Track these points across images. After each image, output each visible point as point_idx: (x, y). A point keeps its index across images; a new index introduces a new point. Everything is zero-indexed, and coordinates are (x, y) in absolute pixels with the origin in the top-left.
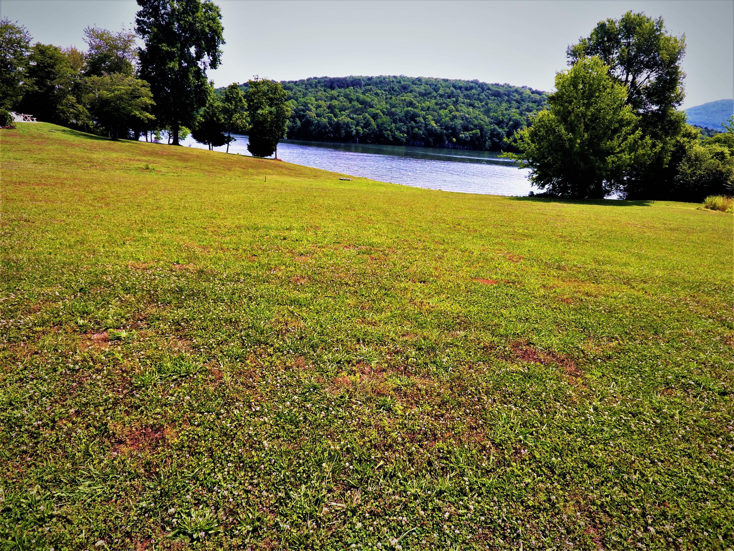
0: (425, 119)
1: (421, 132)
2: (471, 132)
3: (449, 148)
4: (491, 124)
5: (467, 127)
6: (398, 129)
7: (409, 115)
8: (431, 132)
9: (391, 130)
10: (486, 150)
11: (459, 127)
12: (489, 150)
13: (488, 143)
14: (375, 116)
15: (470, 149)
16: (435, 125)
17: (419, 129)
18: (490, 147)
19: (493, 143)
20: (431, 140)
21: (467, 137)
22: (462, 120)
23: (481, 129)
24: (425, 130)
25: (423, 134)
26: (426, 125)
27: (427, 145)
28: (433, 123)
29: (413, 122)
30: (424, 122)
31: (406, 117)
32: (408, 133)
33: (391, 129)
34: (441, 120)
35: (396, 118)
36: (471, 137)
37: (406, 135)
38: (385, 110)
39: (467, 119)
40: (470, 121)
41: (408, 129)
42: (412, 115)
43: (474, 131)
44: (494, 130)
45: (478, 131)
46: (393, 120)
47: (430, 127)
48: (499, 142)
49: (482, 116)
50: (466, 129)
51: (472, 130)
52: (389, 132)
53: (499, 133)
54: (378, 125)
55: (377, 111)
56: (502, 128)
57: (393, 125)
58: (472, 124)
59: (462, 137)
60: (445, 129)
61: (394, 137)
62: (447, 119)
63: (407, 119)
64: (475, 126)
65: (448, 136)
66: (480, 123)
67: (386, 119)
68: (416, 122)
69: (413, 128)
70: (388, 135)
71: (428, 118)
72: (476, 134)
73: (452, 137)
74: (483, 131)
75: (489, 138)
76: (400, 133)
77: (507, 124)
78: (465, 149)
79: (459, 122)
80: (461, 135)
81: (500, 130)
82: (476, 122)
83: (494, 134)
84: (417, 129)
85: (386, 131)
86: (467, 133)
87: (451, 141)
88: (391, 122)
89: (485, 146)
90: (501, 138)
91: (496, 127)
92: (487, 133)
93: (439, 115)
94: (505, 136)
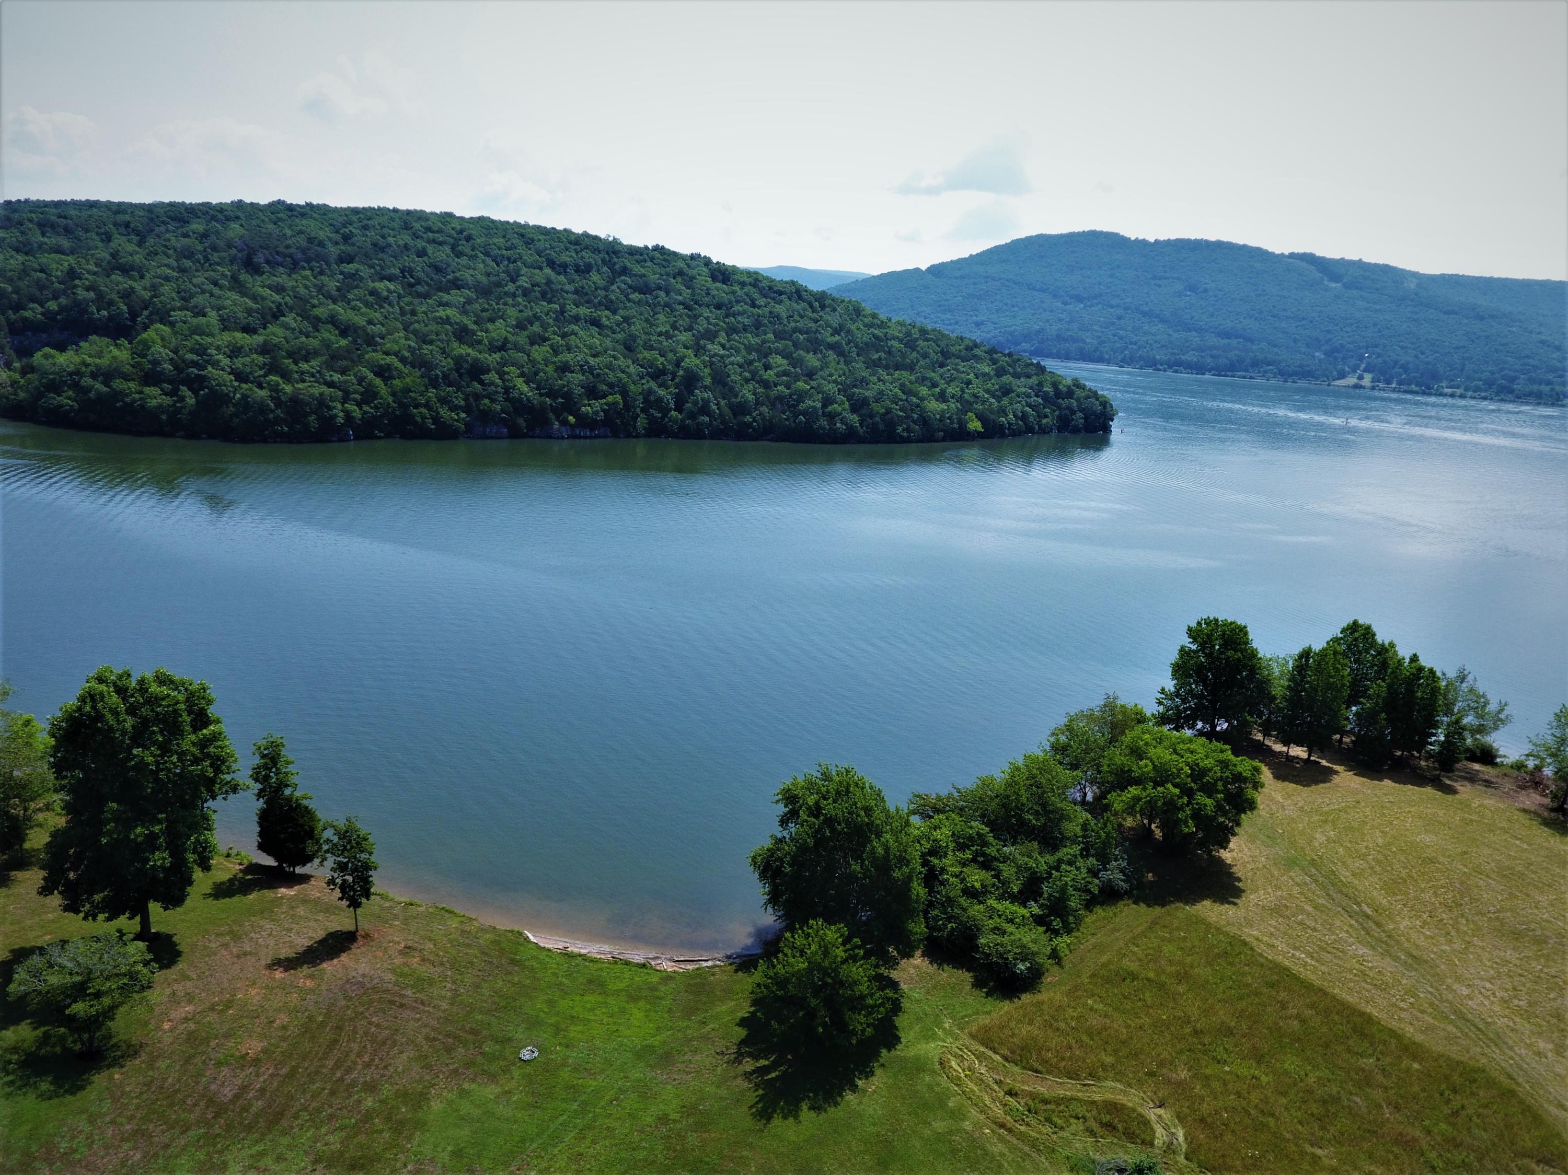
0: (502, 375)
1: (498, 408)
2: (603, 401)
3: (563, 438)
4: (642, 378)
5: (594, 387)
6: (443, 401)
7: (465, 366)
8: (519, 406)
9: (427, 405)
10: (638, 436)
11: (578, 391)
12: (645, 436)
13: (642, 422)
14: (383, 372)
15: (606, 437)
16: (525, 388)
17: (493, 401)
18: (645, 429)
19: (651, 420)
20: (521, 422)
21: (596, 413)
22: (583, 372)
23: (624, 393)
24: (506, 400)
25: (503, 411)
26: (507, 390)
27: (515, 434)
28: (521, 384)
29: (476, 384)
30: (498, 381)
31: (457, 370)
32: (467, 409)
33: (428, 402)
34: (536, 374)
35: (437, 375)
36: (603, 410)
37: (463, 415)
38: (407, 354)
39: (591, 369)
40: (598, 375)
41: (466, 400)
42: (472, 365)
43: (610, 398)
44: (650, 392)
45: (618, 397)
46: (430, 379)
47: (515, 394)
48: (662, 418)
49: (622, 362)
50: (592, 393)
51: (604, 396)
52: (424, 410)
53: (660, 400)
54: (393, 394)
55: (389, 360)
56: (663, 385)
57: (431, 393)
58: (604, 382)
59: (588, 413)
60: (548, 395)
61: (436, 420)
62: (550, 369)
63: (460, 375)
64: (611, 385)
65: (557, 412)
66: (620, 380)
67: (413, 377)
68: (481, 382)
69: (477, 397)
70: (424, 418)
71: (508, 373)
72: (615, 403)
73: (565, 414)
74: (629, 396)
75: (643, 410)
76: (451, 410)
77: (674, 375)
78: (596, 437)
79: (576, 379)
80: (583, 409)
81: (661, 392)
82: (611, 377)
83: (651, 401)
84: (487, 401)
85: (416, 407)
86: (597, 405)
87: (565, 423)
88: (426, 387)
89: (635, 428)
90: (665, 411)
91: (653, 385)
92: (636, 400)
93: (532, 361)
94: (672, 405)
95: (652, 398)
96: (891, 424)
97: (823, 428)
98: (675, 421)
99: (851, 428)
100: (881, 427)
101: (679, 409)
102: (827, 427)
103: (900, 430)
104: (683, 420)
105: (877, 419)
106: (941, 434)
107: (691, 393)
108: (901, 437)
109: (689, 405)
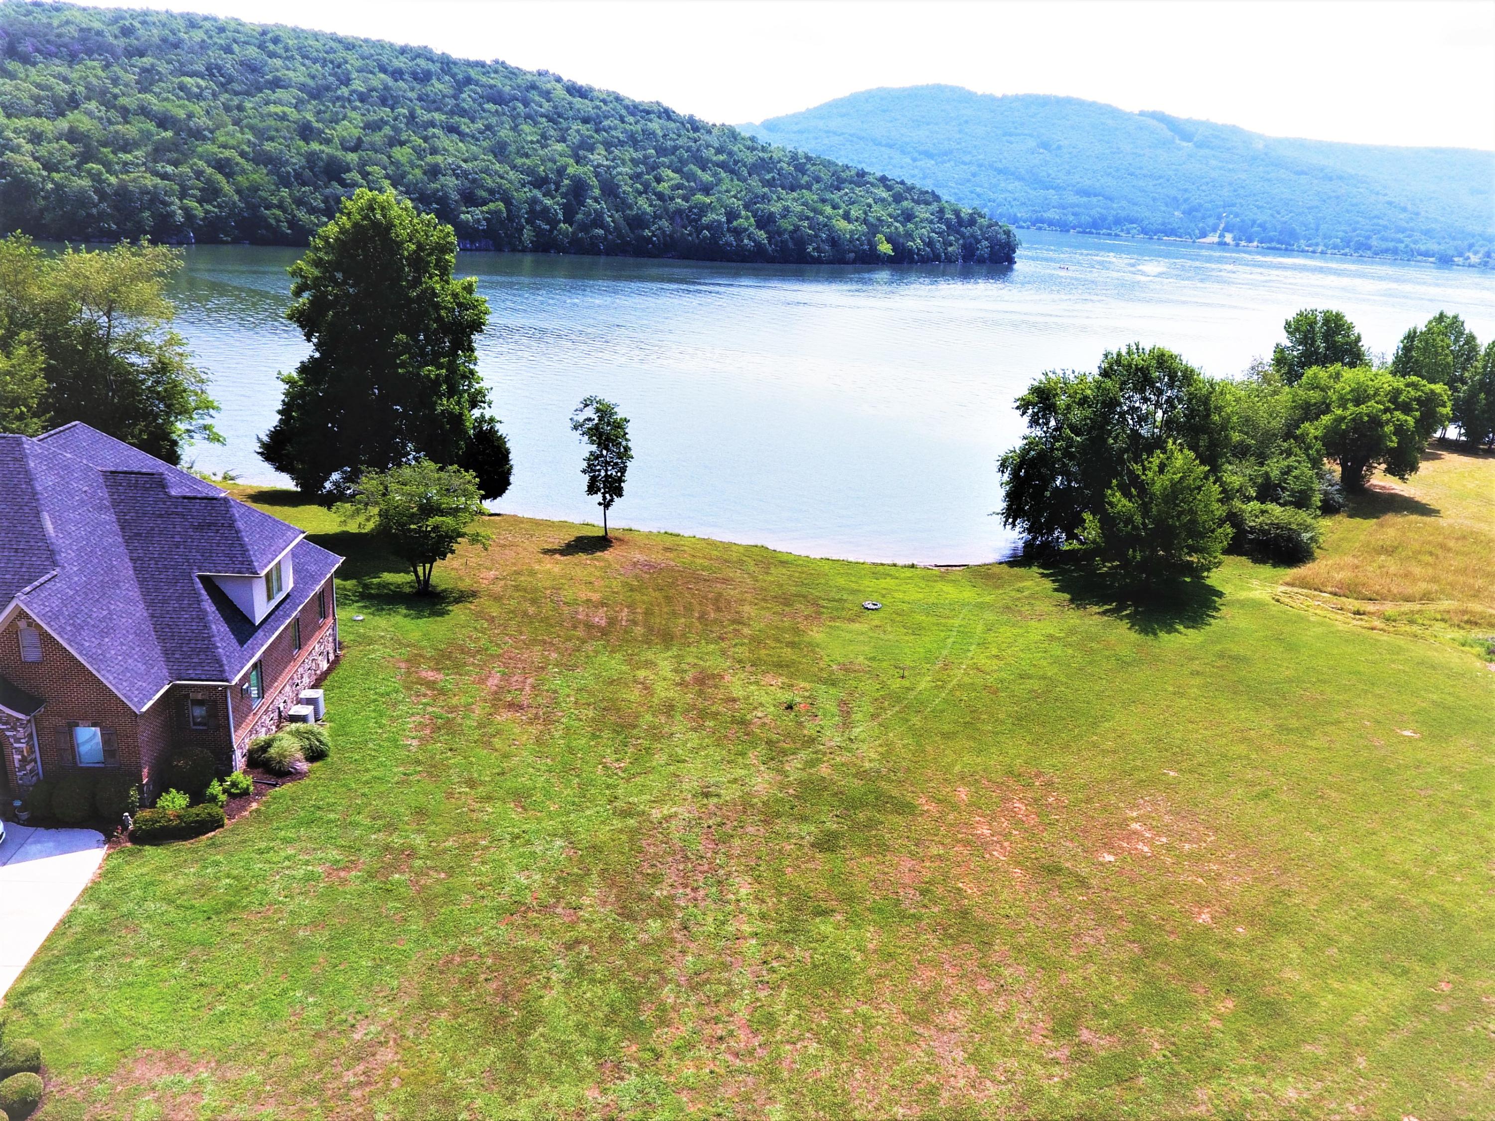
2: (485, 208)
4: (524, 186)
5: (472, 193)
6: (300, 202)
7: (320, 164)
9: (280, 206)
10: (524, 250)
11: (455, 196)
12: (533, 250)
13: (527, 233)
14: (222, 166)
15: (487, 250)
18: (532, 242)
19: (538, 231)
21: (477, 221)
22: (457, 177)
23: (507, 200)
29: (335, 184)
30: (362, 182)
31: (311, 169)
32: (328, 213)
33: (281, 202)
34: (404, 176)
35: (288, 173)
36: (485, 219)
37: (324, 220)
38: (246, 149)
39: (465, 174)
40: (474, 180)
41: (325, 202)
42: (328, 163)
43: (492, 206)
44: (534, 201)
45: (501, 205)
46: (280, 177)
48: (551, 231)
49: (498, 167)
50: (470, 199)
51: (485, 203)
52: (278, 212)
53: (546, 210)
54: (238, 192)
55: (227, 153)
56: (550, 195)
57: (285, 192)
58: (482, 187)
59: (468, 221)
61: (293, 223)
62: (419, 173)
63: (316, 174)
64: (491, 192)
66: (500, 186)
67: (259, 175)
69: (338, 199)
70: (278, 221)
71: (371, 174)
72: (497, 212)
74: (511, 204)
75: (528, 221)
76: (309, 213)
77: (558, 185)
78: (477, 250)
80: (462, 216)
81: (548, 202)
82: (489, 182)
83: (537, 213)
85: (267, 208)
86: (477, 212)
88: (277, 185)
89: (521, 241)
90: (553, 223)
91: (538, 194)
92: (520, 209)
93: (397, 164)
94: (561, 216)
95: (538, 208)
96: (800, 242)
97: (731, 245)
98: (566, 234)
99: (758, 244)
100: (791, 245)
101: (568, 220)
102: (734, 243)
103: (810, 249)
104: (573, 233)
105: (786, 236)
106: (852, 255)
107: (582, 203)
108: (812, 257)
109: (580, 216)
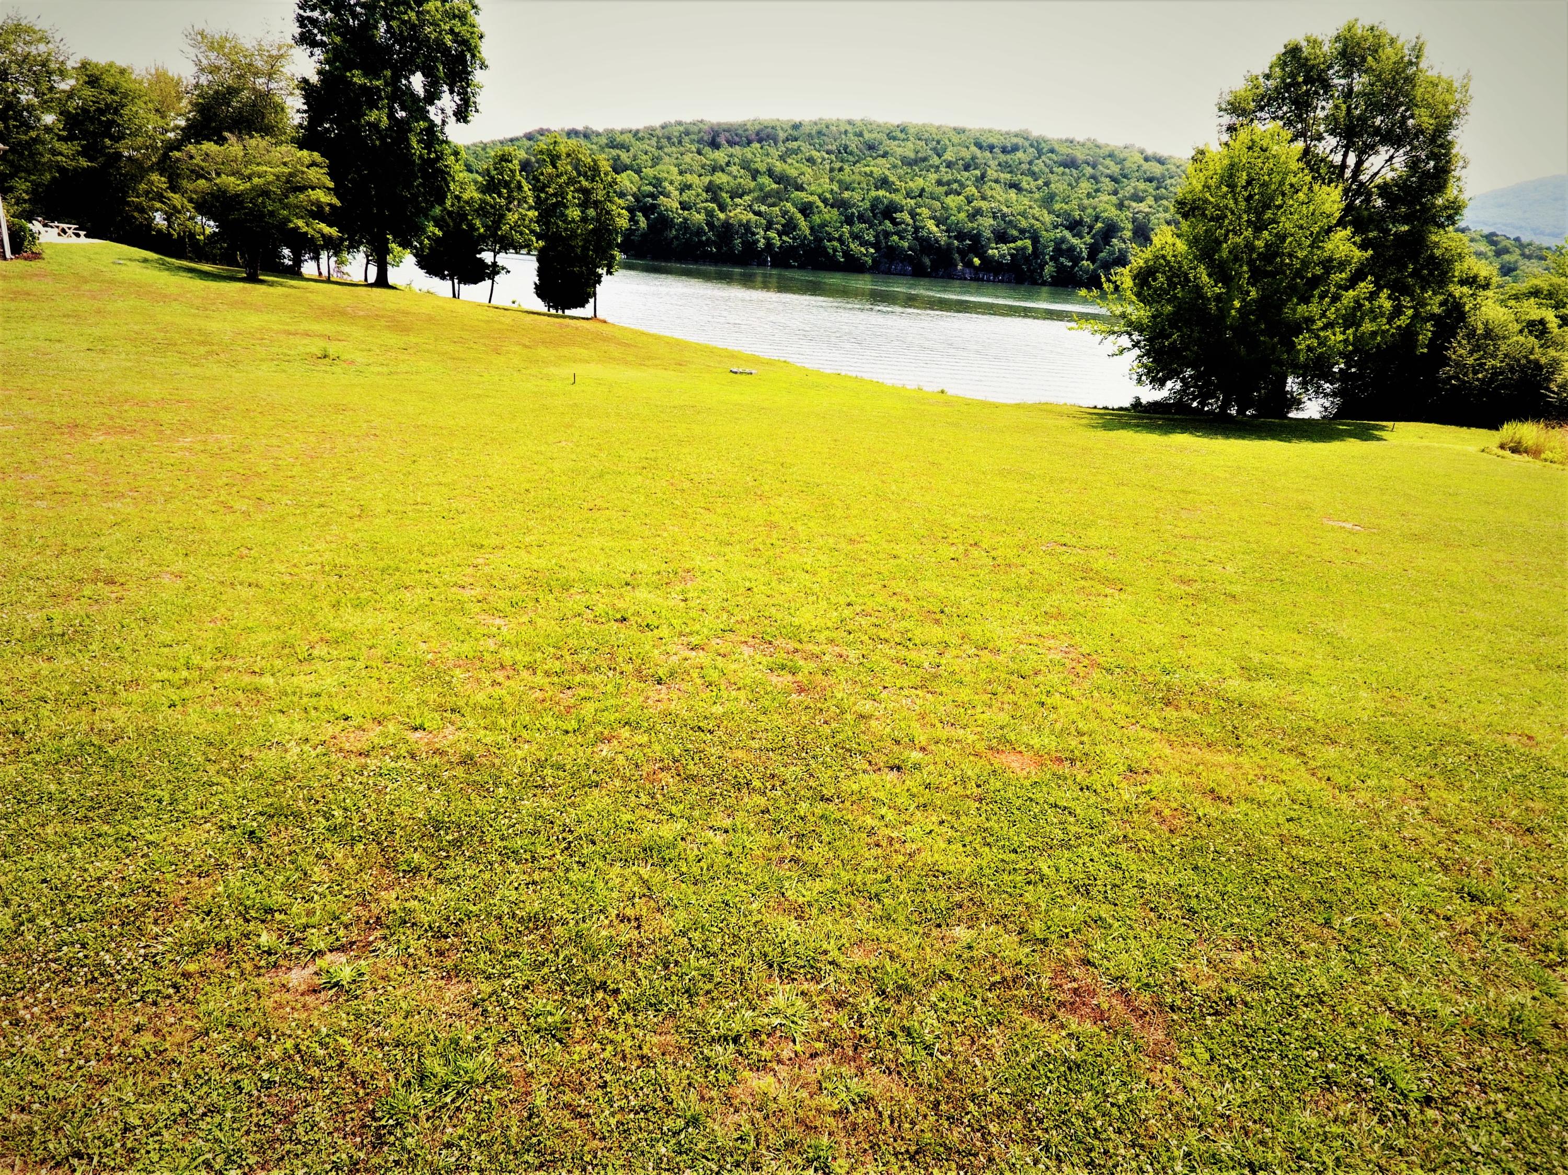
0: (913, 215)
1: (906, 244)
2: (1012, 245)
3: (965, 279)
4: (1056, 227)
5: (1005, 233)
6: (856, 237)
7: (881, 206)
8: (925, 244)
9: (840, 240)
10: (1044, 283)
11: (987, 234)
12: (1051, 284)
13: (1049, 269)
14: (806, 210)
15: (1009, 282)
16: (935, 229)
17: (902, 238)
18: (1052, 277)
19: (1060, 268)
20: (927, 261)
21: (1003, 256)
22: (995, 218)
23: (1035, 239)
24: (914, 239)
25: (910, 248)
26: (917, 229)
27: (919, 273)
28: (931, 225)
29: (887, 222)
30: (911, 222)
31: (872, 211)
32: (876, 245)
33: (841, 236)
34: (947, 218)
35: (853, 214)
36: (1012, 255)
37: (872, 250)
38: (828, 196)
39: (1004, 216)
40: (1011, 221)
41: (876, 237)
42: (887, 207)
43: (1019, 243)
44: (1063, 240)
45: (1028, 243)
46: (846, 217)
47: (924, 233)
48: (1073, 267)
49: (1036, 211)
50: (1001, 237)
51: (1014, 241)
52: (835, 243)
53: (1072, 249)
54: (812, 228)
55: (811, 198)
56: (1079, 235)
57: (846, 229)
58: (1015, 227)
59: (994, 256)
60: (956, 238)
61: (846, 254)
62: (963, 215)
63: (875, 216)
64: (1022, 231)
65: (963, 253)
66: (1032, 226)
67: (831, 215)
68: (894, 222)
69: (887, 234)
70: (835, 250)
71: (920, 215)
72: (1024, 248)
73: (971, 255)
74: (1039, 242)
75: (1052, 258)
76: (861, 245)
77: (1091, 227)
78: (999, 281)
79: (986, 224)
80: (990, 251)
81: (1075, 241)
82: (1024, 224)
83: (1061, 249)
84: (895, 238)
85: (829, 241)
86: (1004, 248)
87: (969, 264)
88: (841, 223)
89: (1041, 276)
90: (1076, 259)
91: (1067, 234)
92: (1046, 247)
93: (945, 208)
94: (1085, 254)
95: (1064, 246)
98: (1086, 271)
101: (1092, 257)
104: (1095, 270)
107: (1107, 243)
109: (1102, 255)
